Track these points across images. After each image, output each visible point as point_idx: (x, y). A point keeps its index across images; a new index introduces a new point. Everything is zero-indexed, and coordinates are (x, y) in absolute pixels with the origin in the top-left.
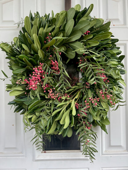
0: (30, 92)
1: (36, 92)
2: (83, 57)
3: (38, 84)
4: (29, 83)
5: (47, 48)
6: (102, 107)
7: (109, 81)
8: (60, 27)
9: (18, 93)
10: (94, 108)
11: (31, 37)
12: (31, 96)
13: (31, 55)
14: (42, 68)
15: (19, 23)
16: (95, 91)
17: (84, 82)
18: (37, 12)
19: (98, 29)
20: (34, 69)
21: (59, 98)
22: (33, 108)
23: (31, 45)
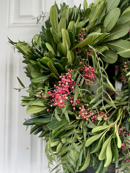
0: (55, 110)
1: (64, 110)
2: (128, 61)
3: (67, 98)
4: (53, 96)
9: (37, 110)
11: (57, 33)
12: (56, 115)
13: (57, 57)
14: (72, 76)
15: (40, 16)
18: (64, 4)
20: (60, 77)
21: (92, 119)
22: (58, 132)
23: (57, 45)
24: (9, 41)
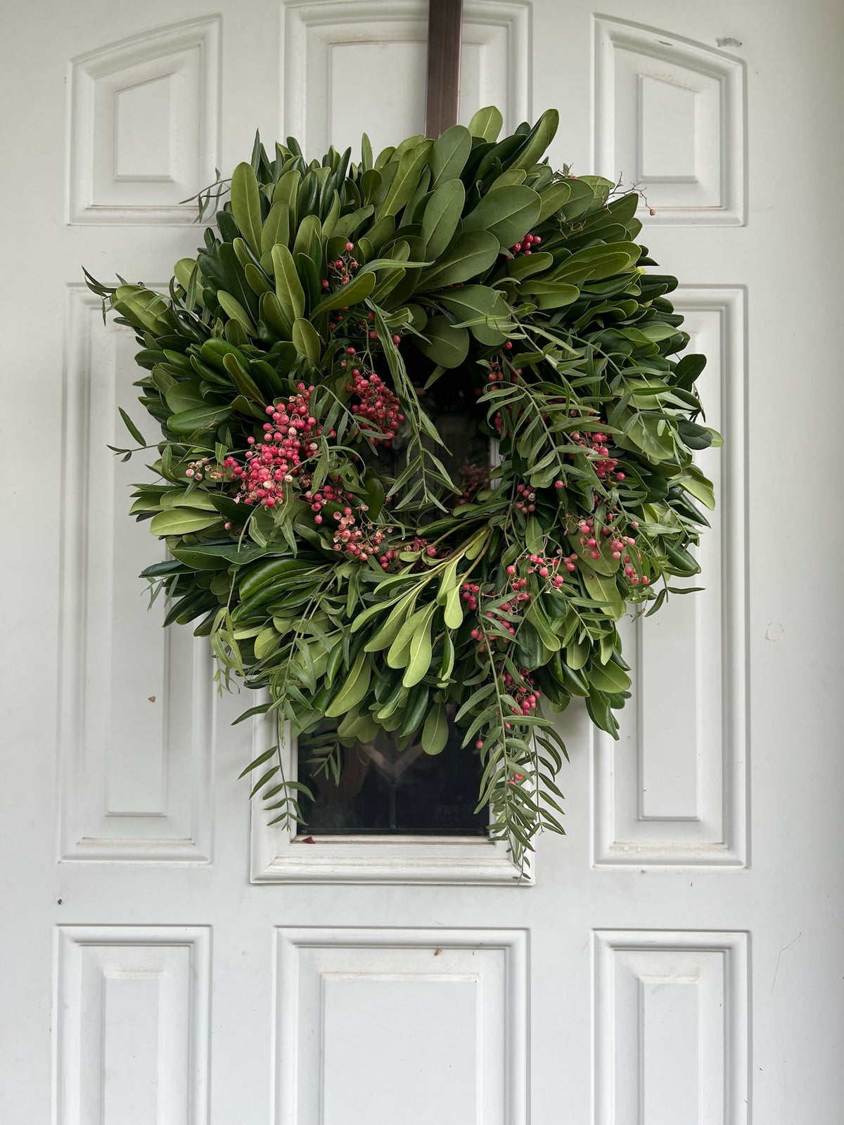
0: (252, 518)
1: (279, 517)
2: (505, 359)
3: (289, 478)
4: (244, 473)
5: (334, 315)
6: (589, 597)
7: (626, 475)
8: (399, 216)
10: (547, 601)
11: (259, 260)
12: (253, 532)
13: (259, 343)
14: (309, 406)
15: (205, 193)
16: (559, 522)
17: (507, 485)
18: (291, 142)
19: (576, 226)
20: (271, 408)
21: (384, 558)
22: (261, 594)
23: (258, 298)
24: (88, 283)
